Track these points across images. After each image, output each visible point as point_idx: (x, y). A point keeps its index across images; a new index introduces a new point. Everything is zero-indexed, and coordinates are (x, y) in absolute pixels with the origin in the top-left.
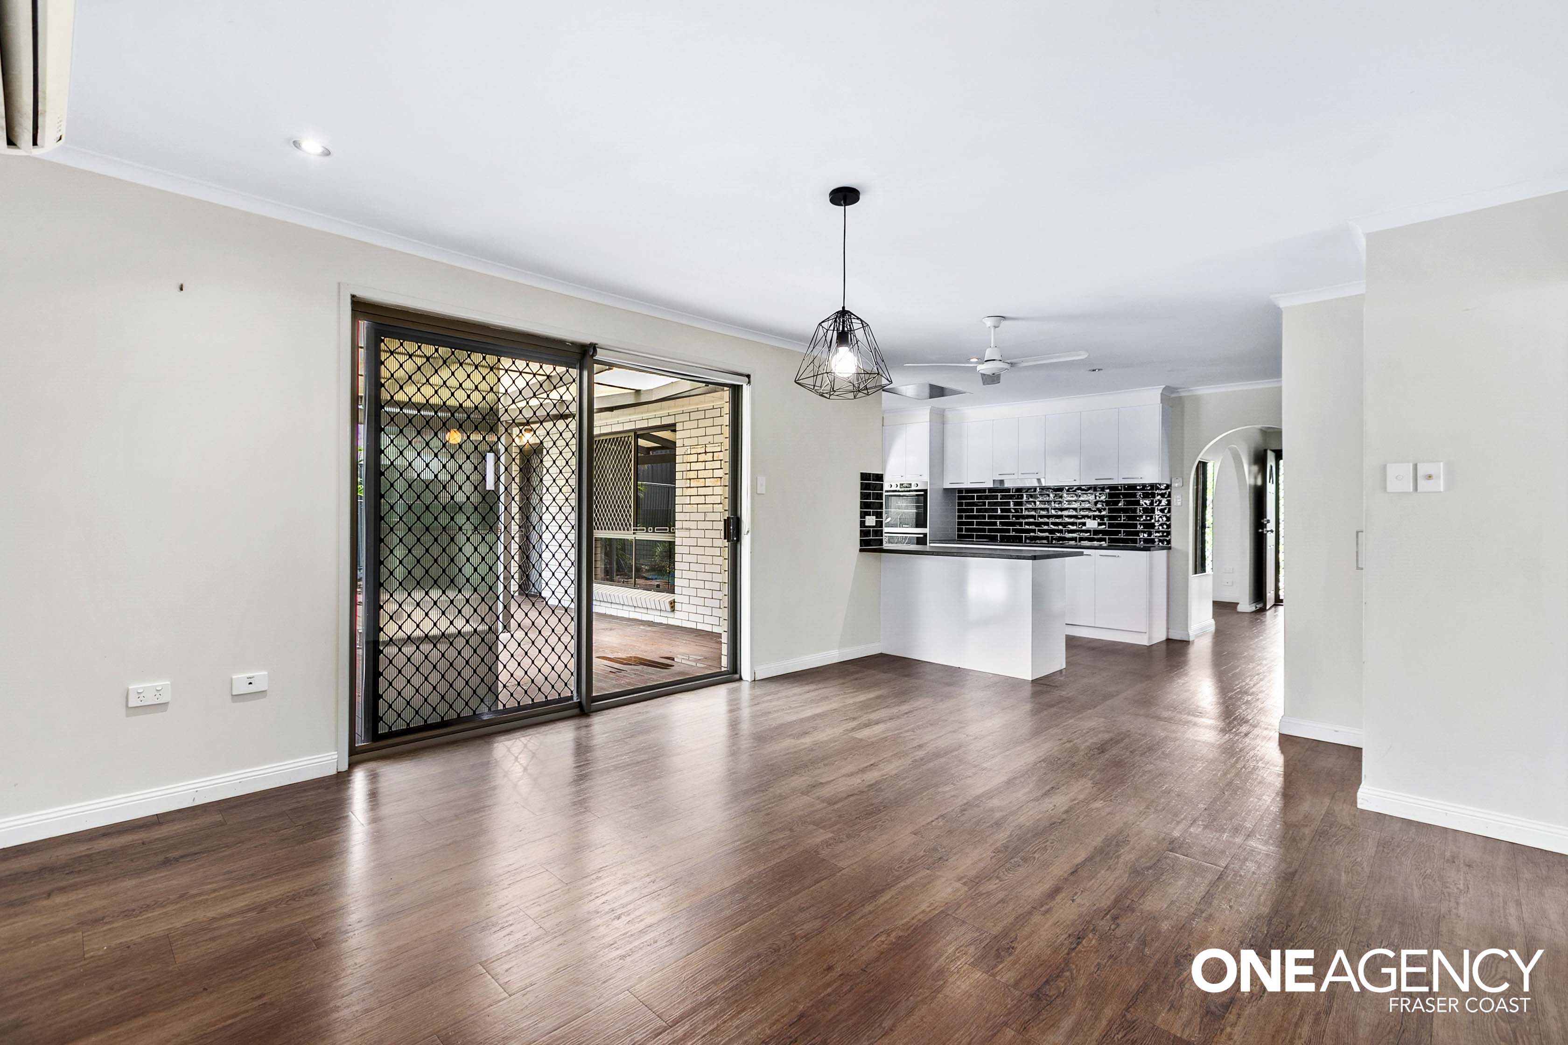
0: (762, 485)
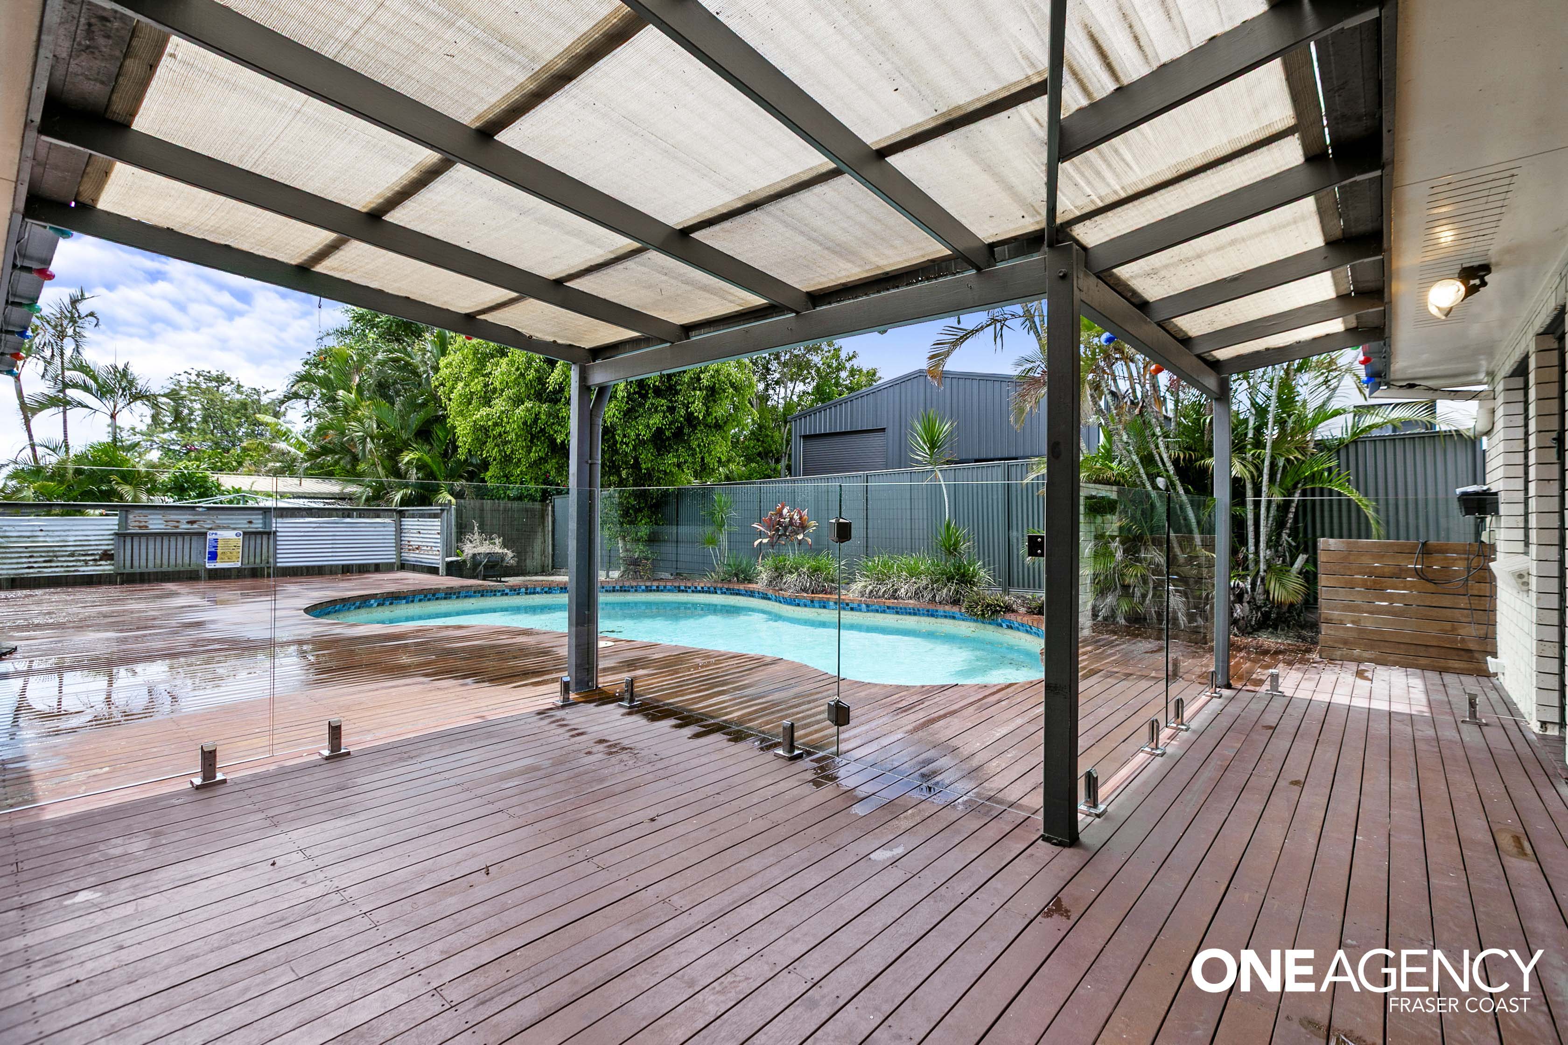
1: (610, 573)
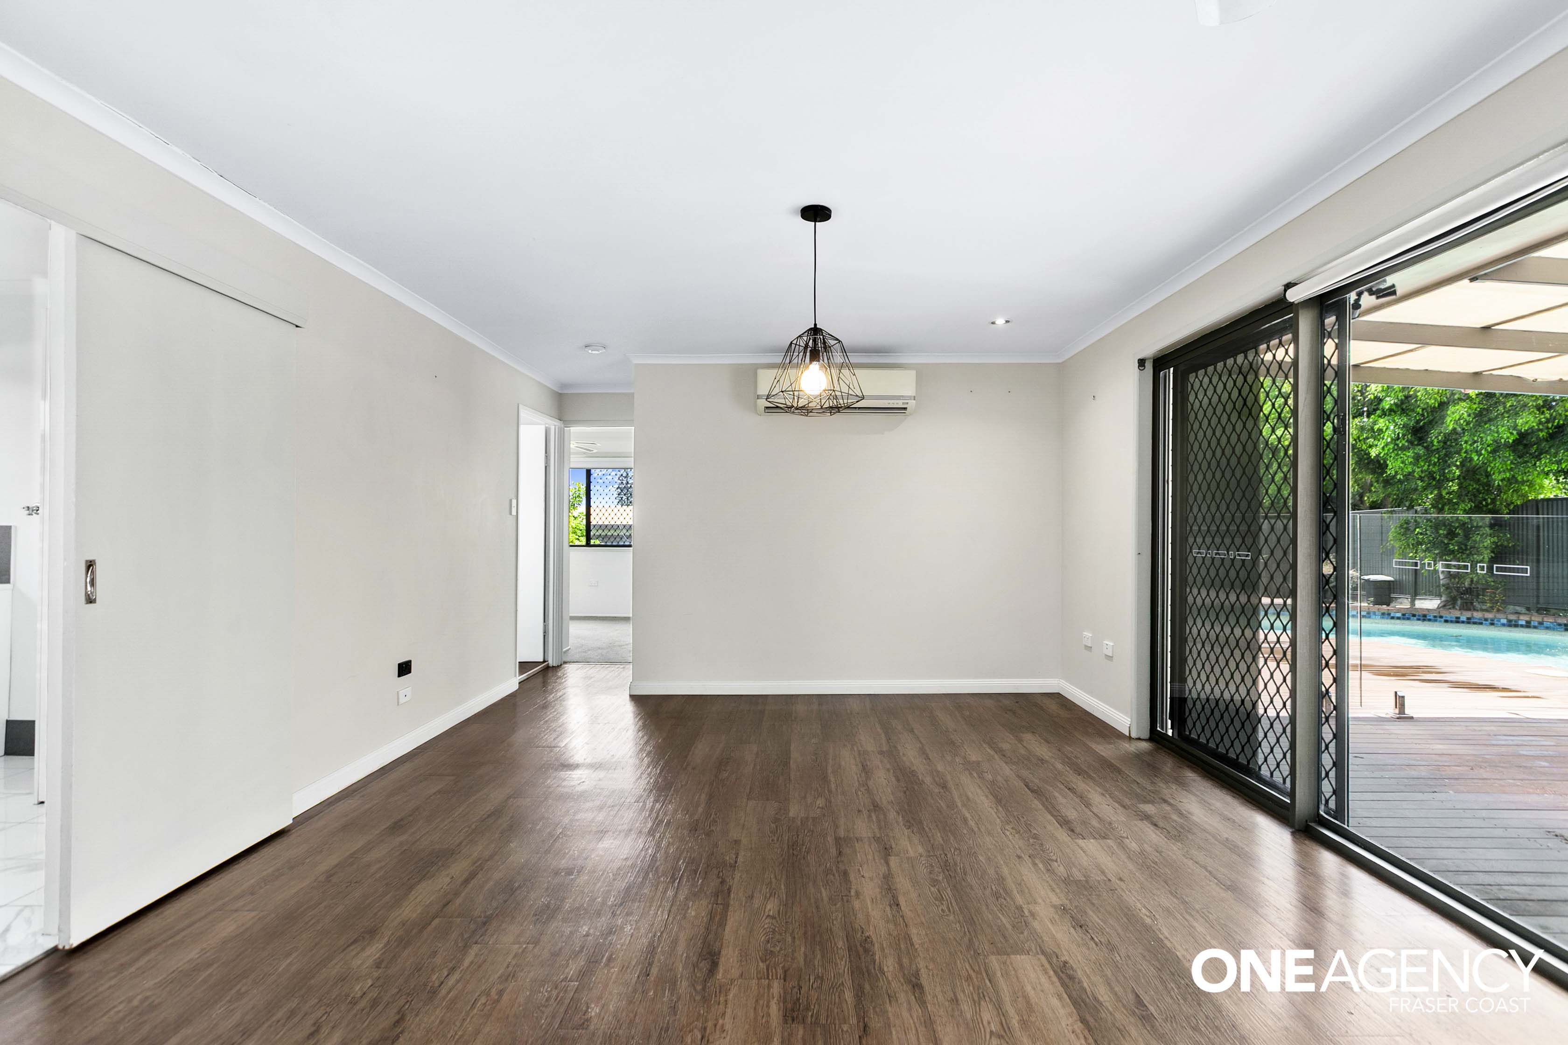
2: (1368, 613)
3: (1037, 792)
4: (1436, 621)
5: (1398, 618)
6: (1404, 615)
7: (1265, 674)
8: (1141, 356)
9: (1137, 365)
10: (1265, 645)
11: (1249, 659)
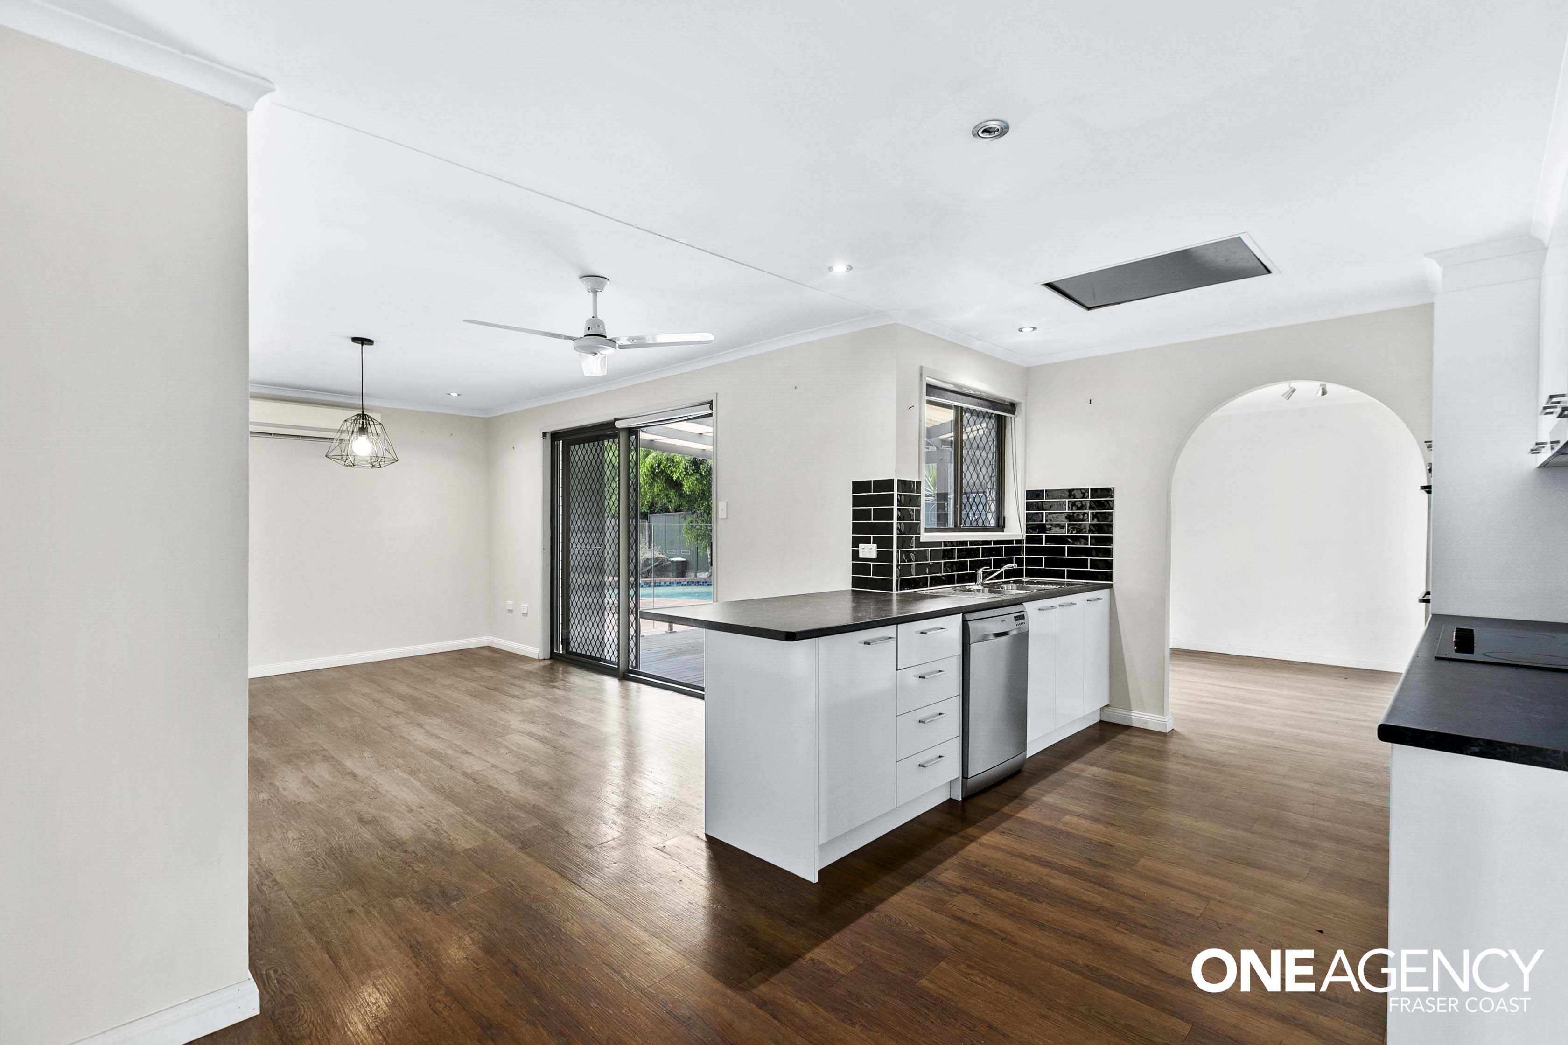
0: (722, 510)
1: (698, 574)
2: (670, 583)
3: (495, 689)
4: (703, 585)
5: (685, 585)
6: (688, 582)
7: (608, 621)
8: (545, 431)
9: (542, 435)
10: (608, 606)
11: (600, 614)
